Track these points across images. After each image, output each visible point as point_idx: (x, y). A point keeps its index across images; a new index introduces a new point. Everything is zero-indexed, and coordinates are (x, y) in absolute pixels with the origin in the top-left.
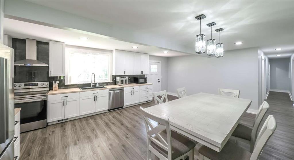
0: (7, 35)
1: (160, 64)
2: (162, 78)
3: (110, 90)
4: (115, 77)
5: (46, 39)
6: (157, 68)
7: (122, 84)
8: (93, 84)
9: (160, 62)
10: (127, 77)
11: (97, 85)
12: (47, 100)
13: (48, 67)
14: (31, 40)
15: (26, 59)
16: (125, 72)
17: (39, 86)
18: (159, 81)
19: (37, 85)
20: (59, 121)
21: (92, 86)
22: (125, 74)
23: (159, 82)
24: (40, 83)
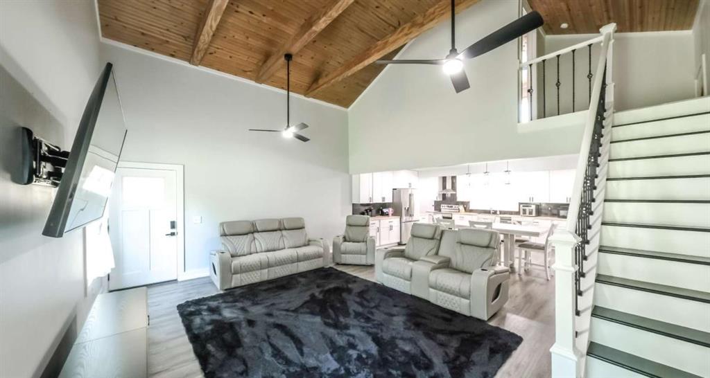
5: (454, 175)
13: (455, 194)
14: (449, 176)
15: (447, 188)
19: (452, 207)
24: (454, 206)
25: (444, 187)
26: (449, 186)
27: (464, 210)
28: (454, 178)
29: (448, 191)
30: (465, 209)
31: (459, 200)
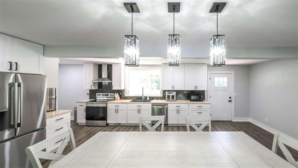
0: (92, 64)
1: (232, 76)
2: (235, 96)
3: (153, 105)
4: (164, 92)
5: (110, 63)
6: (227, 81)
7: (169, 99)
8: (144, 97)
9: (233, 72)
10: (175, 93)
11: (148, 99)
12: (107, 107)
13: (112, 82)
14: (105, 64)
15: (103, 77)
16: (173, 87)
17: (109, 96)
18: (230, 99)
19: (108, 95)
20: (115, 124)
21: (143, 99)
22: (173, 89)
23: (230, 101)
24: (109, 94)
25: (100, 76)
26: (105, 75)
27: (119, 98)
28: (110, 66)
29: (104, 79)
30: (120, 96)
31: (114, 88)
